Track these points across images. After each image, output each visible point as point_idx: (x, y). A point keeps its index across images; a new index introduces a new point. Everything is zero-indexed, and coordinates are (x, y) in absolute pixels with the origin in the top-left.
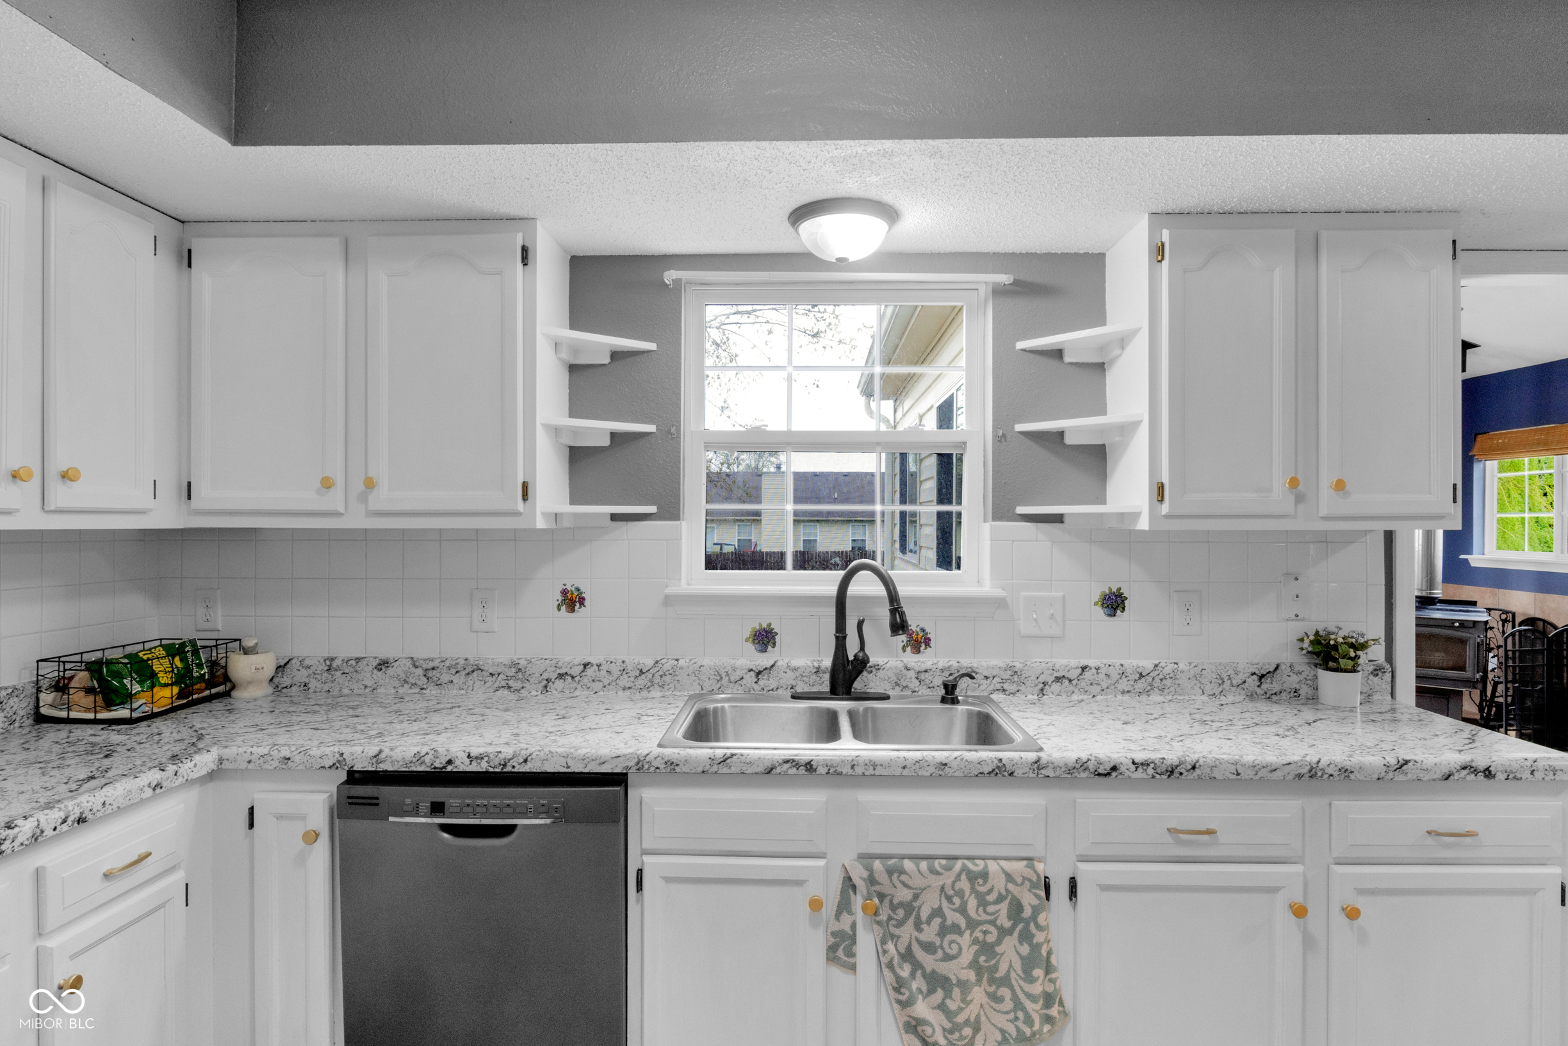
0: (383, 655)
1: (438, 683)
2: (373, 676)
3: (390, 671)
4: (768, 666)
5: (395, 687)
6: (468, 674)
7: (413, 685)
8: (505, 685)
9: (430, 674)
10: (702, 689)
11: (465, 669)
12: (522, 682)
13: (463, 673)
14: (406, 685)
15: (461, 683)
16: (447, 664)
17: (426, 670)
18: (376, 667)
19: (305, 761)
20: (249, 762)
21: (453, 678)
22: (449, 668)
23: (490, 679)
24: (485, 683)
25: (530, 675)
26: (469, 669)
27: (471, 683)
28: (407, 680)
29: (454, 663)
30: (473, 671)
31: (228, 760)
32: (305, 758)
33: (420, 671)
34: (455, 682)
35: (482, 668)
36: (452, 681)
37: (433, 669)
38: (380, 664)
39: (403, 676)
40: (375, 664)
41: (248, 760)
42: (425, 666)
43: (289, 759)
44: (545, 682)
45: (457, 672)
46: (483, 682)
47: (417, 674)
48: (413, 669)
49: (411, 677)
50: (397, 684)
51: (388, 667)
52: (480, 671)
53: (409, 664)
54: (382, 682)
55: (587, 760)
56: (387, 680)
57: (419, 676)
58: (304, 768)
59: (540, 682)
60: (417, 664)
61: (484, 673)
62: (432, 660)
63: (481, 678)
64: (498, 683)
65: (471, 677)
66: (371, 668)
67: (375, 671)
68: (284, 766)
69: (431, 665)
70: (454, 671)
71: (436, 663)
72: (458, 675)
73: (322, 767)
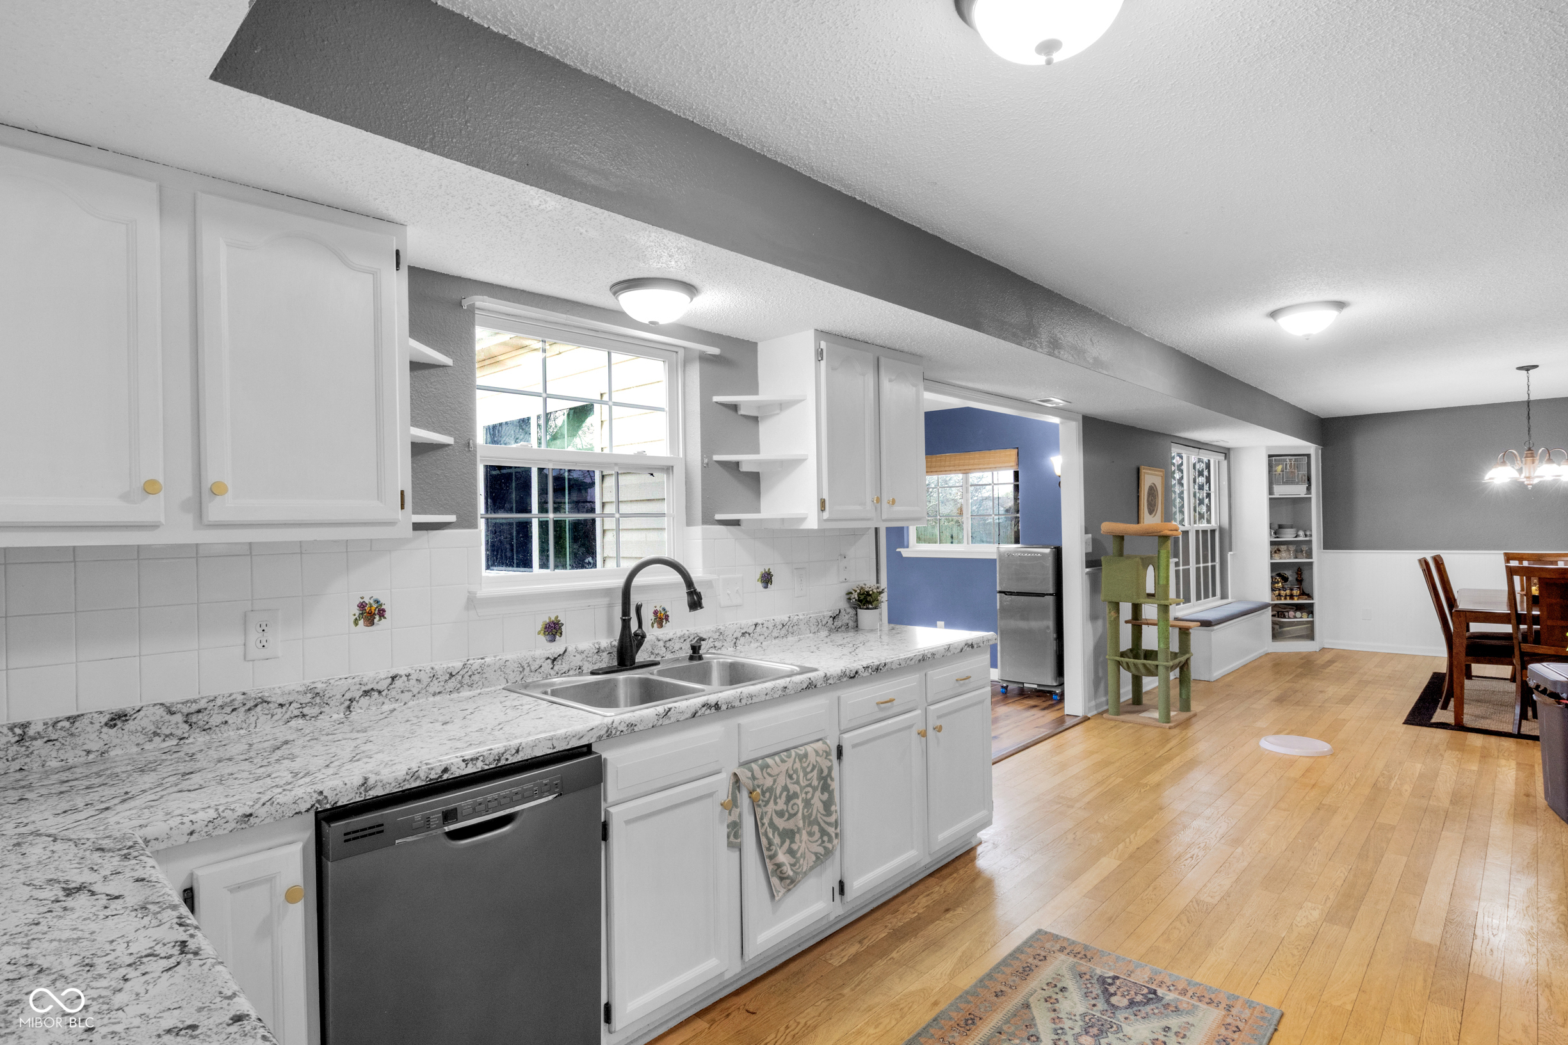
0: (117, 706)
1: (207, 727)
2: (102, 736)
3: (131, 726)
4: (561, 653)
5: (138, 745)
6: (249, 709)
7: (167, 736)
8: (299, 714)
9: (194, 719)
10: (507, 682)
11: (244, 704)
12: (321, 707)
13: (243, 709)
14: (157, 739)
15: (239, 721)
16: (219, 702)
17: (187, 715)
18: (106, 724)
19: (274, 812)
20: (191, 833)
21: (227, 718)
22: (222, 707)
23: (280, 710)
24: (272, 716)
25: (330, 698)
26: (250, 704)
27: (253, 719)
28: (159, 731)
29: (228, 700)
30: (256, 706)
31: (157, 839)
32: (272, 809)
33: (179, 718)
34: (230, 722)
35: (269, 699)
36: (226, 722)
37: (199, 711)
38: (112, 719)
39: (153, 728)
40: (104, 720)
41: (189, 831)
42: (186, 710)
43: (251, 815)
44: (348, 702)
45: (234, 710)
46: (270, 716)
47: (173, 722)
48: (168, 717)
49: (164, 728)
50: (141, 739)
51: (127, 720)
52: (265, 705)
53: (161, 711)
54: (116, 741)
55: (569, 738)
56: (126, 738)
57: (177, 723)
58: (272, 821)
59: (342, 704)
60: (174, 709)
61: (270, 705)
62: (195, 701)
63: (266, 712)
64: (289, 713)
65: (253, 712)
66: (97, 726)
67: (105, 730)
68: (243, 826)
69: (195, 707)
70: (229, 710)
71: (202, 704)
72: (234, 713)
73: (296, 813)
